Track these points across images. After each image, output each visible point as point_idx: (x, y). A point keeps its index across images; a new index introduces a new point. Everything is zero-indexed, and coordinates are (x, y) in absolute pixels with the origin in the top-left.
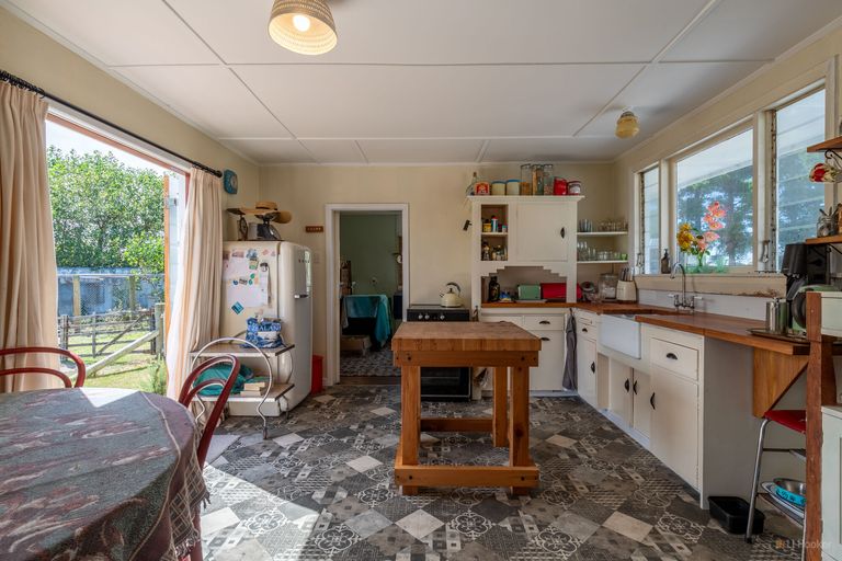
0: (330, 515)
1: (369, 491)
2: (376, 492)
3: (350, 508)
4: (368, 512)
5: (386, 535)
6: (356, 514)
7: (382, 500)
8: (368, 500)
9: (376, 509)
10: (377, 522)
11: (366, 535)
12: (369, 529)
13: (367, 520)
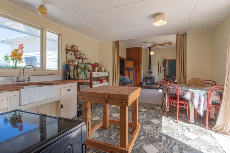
0: (158, 131)
1: (148, 136)
2: (146, 135)
3: (153, 132)
4: (148, 130)
5: (144, 125)
6: (151, 130)
7: (144, 132)
8: (148, 133)
9: (146, 131)
10: (146, 128)
11: (149, 126)
12: (147, 127)
13: (148, 129)
